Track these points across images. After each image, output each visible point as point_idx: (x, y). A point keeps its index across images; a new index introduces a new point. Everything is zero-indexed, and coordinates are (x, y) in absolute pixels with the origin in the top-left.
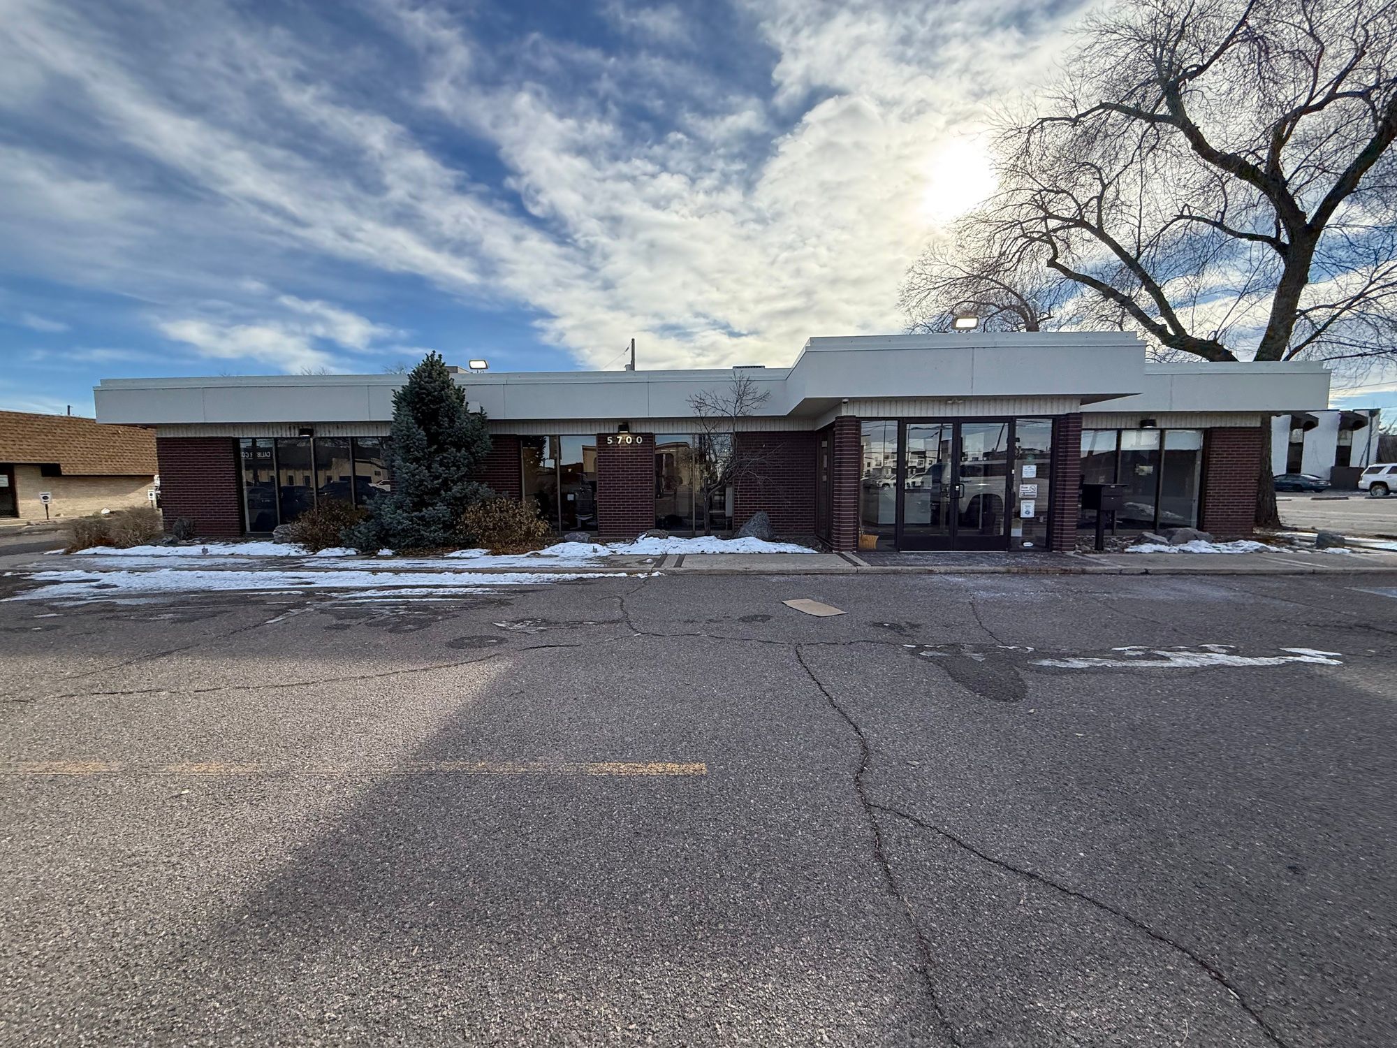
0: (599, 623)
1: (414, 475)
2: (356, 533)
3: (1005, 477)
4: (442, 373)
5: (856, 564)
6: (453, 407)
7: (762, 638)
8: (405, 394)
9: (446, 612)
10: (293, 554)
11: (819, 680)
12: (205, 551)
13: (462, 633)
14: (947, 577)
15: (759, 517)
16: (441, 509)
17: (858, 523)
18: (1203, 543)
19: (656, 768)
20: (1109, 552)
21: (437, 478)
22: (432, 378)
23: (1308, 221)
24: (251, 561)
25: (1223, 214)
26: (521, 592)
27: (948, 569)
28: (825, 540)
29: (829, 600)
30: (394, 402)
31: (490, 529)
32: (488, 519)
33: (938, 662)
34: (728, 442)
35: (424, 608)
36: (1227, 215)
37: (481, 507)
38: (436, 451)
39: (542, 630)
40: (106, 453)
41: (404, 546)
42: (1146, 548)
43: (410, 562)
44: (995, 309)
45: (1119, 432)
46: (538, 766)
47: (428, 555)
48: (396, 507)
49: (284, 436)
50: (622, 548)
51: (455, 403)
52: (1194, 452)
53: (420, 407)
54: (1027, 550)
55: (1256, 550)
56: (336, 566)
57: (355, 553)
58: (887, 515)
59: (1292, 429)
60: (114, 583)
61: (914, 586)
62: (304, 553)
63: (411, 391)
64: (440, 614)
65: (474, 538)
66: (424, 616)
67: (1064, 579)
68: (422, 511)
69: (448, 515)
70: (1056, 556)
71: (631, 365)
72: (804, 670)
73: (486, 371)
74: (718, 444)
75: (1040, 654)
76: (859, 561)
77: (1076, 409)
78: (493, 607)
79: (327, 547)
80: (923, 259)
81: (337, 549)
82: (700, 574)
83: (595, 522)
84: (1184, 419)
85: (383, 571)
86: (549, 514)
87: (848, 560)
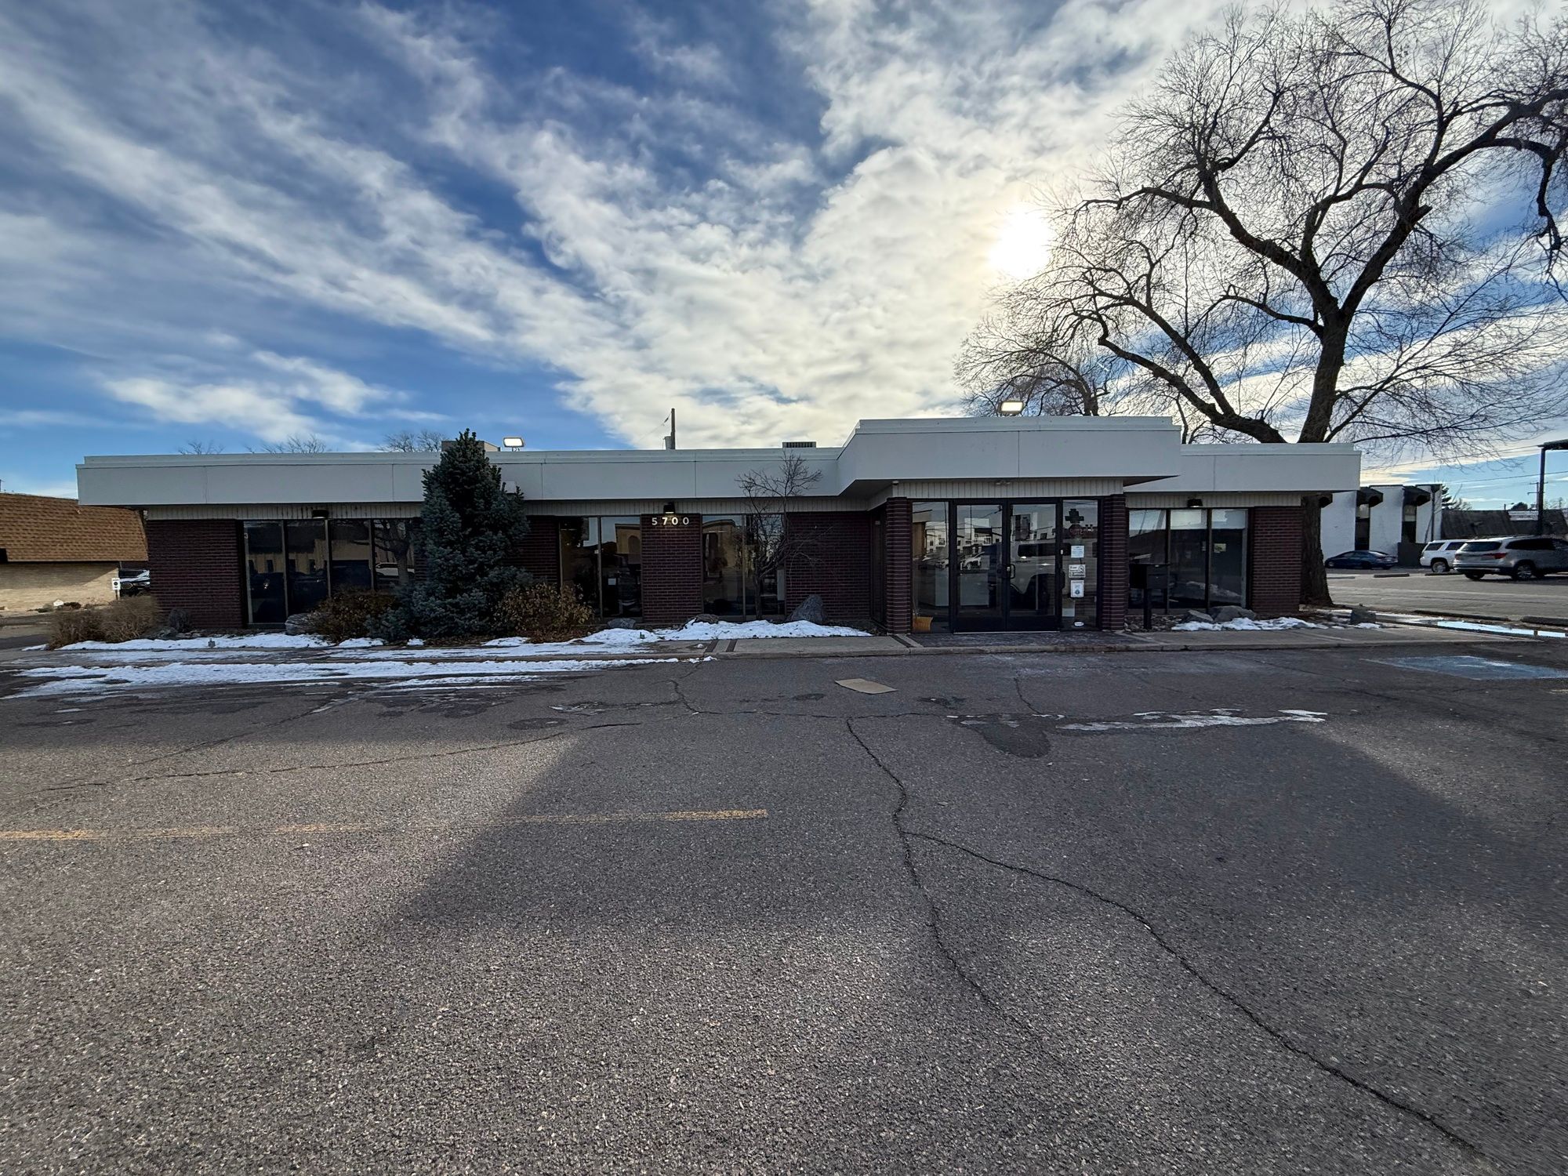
0: (656, 704)
1: (447, 560)
2: (384, 622)
3: (1054, 557)
4: (477, 452)
5: (908, 646)
6: (490, 488)
7: (815, 714)
8: (436, 473)
9: (499, 699)
10: (313, 645)
11: (866, 745)
12: (212, 644)
13: (519, 717)
14: (997, 657)
15: (812, 600)
16: (477, 595)
17: (911, 604)
18: (1246, 620)
19: (723, 814)
20: (1156, 630)
21: (472, 562)
22: (466, 457)
23: (1340, 305)
24: (267, 653)
25: (1265, 295)
26: (570, 678)
27: (999, 648)
28: (879, 621)
29: (880, 679)
30: (424, 482)
31: (530, 616)
32: (527, 605)
33: (975, 728)
34: (779, 522)
35: (474, 694)
36: (1269, 297)
37: (520, 592)
38: (472, 535)
39: (601, 712)
40: (60, 536)
41: (436, 636)
42: (1192, 626)
43: (445, 651)
44: (1054, 384)
45: (1168, 511)
46: (621, 816)
47: (463, 644)
48: (427, 594)
49: (295, 518)
50: (670, 634)
51: (491, 483)
52: (1240, 531)
53: (454, 488)
54: (1079, 629)
55: (1294, 627)
56: (367, 657)
57: (381, 644)
58: (942, 598)
59: (1358, 505)
60: (124, 678)
61: (964, 664)
62: (325, 644)
63: (444, 472)
64: (494, 700)
65: (513, 625)
66: (477, 702)
67: (1109, 656)
68: (456, 598)
69: (483, 601)
70: (1105, 634)
71: (671, 441)
72: (854, 738)
73: (522, 450)
74: (768, 524)
75: (1068, 720)
76: (912, 643)
77: (1119, 490)
78: (545, 692)
79: (351, 637)
80: (978, 332)
81: (361, 640)
82: (751, 657)
83: (640, 606)
84: (1228, 499)
85: (419, 660)
86: (591, 599)
87: (901, 642)
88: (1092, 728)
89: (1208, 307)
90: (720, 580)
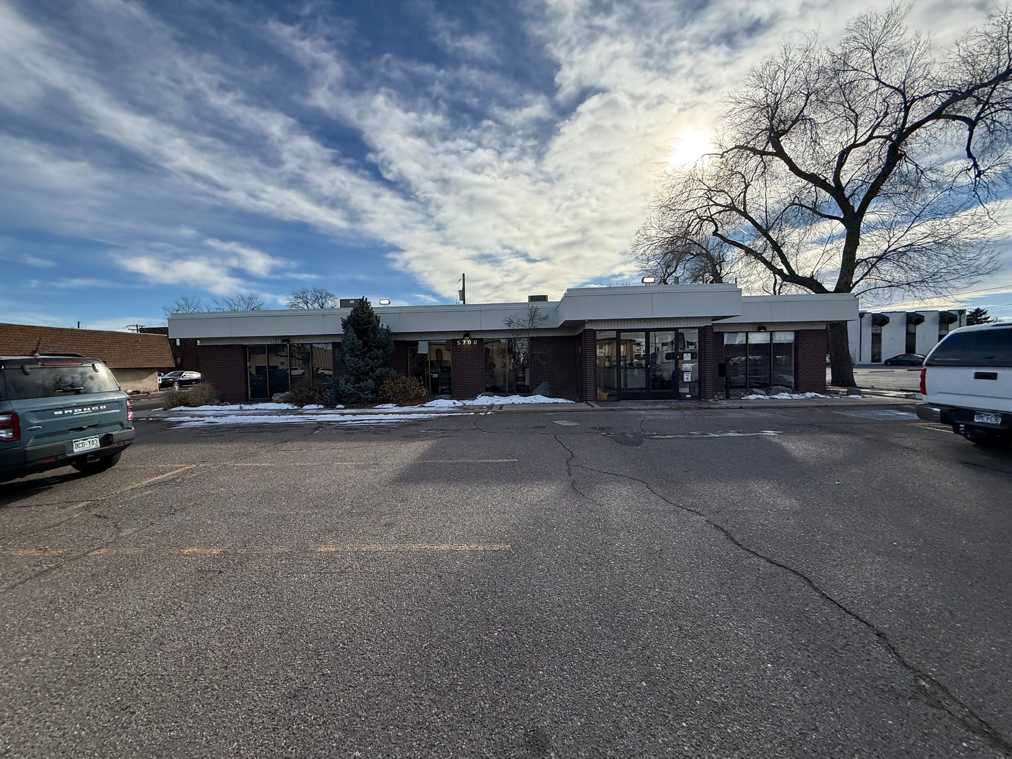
0: (467, 430)
1: (355, 364)
2: (325, 396)
3: (674, 360)
4: (368, 308)
5: (592, 407)
6: (375, 327)
7: (541, 432)
8: (349, 320)
10: (290, 408)
11: (561, 442)
12: (241, 407)
13: (406, 434)
14: (637, 411)
15: (544, 384)
16: (370, 382)
17: (596, 386)
18: (786, 394)
19: (500, 461)
20: (731, 399)
21: (367, 365)
22: (363, 311)
23: (856, 210)
25: (815, 203)
28: (579, 395)
29: (575, 420)
30: (342, 324)
31: (397, 393)
32: (396, 387)
33: (612, 438)
34: (526, 342)
36: (817, 205)
37: (391, 381)
38: (367, 351)
39: (442, 432)
40: (131, 354)
41: (351, 403)
42: (752, 397)
45: (747, 333)
46: (461, 461)
47: (364, 407)
48: (346, 382)
49: (273, 343)
50: (468, 403)
51: (376, 324)
52: (790, 344)
53: (358, 327)
54: (688, 399)
55: (811, 397)
56: (320, 412)
57: (324, 407)
60: (214, 422)
61: (619, 414)
62: (296, 407)
63: (352, 319)
64: (391, 429)
65: (387, 399)
66: (383, 430)
67: (699, 411)
68: (359, 384)
69: (374, 386)
70: (701, 401)
71: (462, 293)
72: (556, 440)
73: (389, 306)
74: (520, 343)
75: (656, 435)
76: (595, 405)
77: (710, 323)
79: (307, 404)
80: (645, 226)
81: (313, 405)
82: (512, 412)
83: (451, 390)
84: (783, 326)
85: (347, 414)
86: (426, 385)
87: (590, 405)
88: (666, 437)
89: (782, 210)
90: (492, 376)
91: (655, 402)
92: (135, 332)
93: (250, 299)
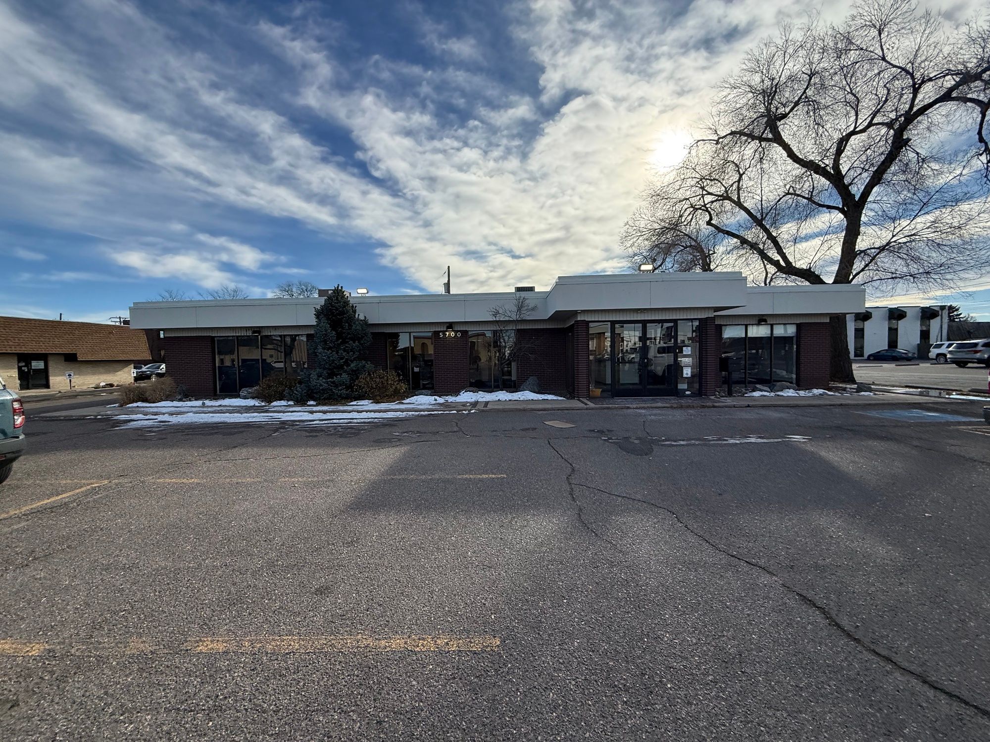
0: (447, 432)
1: (329, 357)
2: (295, 392)
3: (673, 354)
4: (343, 297)
5: (586, 404)
6: (351, 317)
7: (531, 437)
8: (322, 309)
9: (365, 430)
10: (257, 404)
11: (557, 450)
12: (204, 404)
13: (377, 438)
14: (637, 410)
15: (532, 380)
16: (345, 377)
17: (590, 382)
18: (792, 390)
19: (484, 476)
20: (734, 396)
21: (342, 359)
22: (338, 300)
23: (857, 199)
24: (235, 408)
25: (812, 192)
28: (571, 392)
29: (568, 421)
30: (315, 314)
31: (374, 389)
32: (372, 382)
33: (616, 443)
34: (513, 335)
35: (351, 428)
36: (814, 194)
37: (368, 375)
38: (342, 343)
39: (419, 435)
40: (105, 346)
41: (323, 399)
42: (757, 394)
43: (329, 407)
44: (682, 248)
45: (746, 326)
46: (437, 476)
47: (338, 404)
48: (318, 376)
49: (243, 335)
50: (451, 399)
51: (351, 314)
52: (791, 338)
53: (332, 318)
54: (688, 396)
55: (820, 394)
56: (288, 410)
57: (293, 404)
58: (607, 378)
59: (890, 319)
60: (167, 420)
61: (617, 414)
62: (263, 404)
63: (326, 309)
64: (361, 431)
65: (364, 394)
66: (353, 431)
67: (702, 410)
68: (333, 378)
69: (348, 380)
70: (704, 398)
71: (447, 286)
72: (550, 447)
73: (367, 295)
74: (506, 336)
75: (666, 440)
76: (589, 403)
77: (711, 314)
78: (388, 427)
79: (276, 400)
80: (634, 217)
81: (282, 401)
82: (498, 410)
83: (433, 384)
84: (784, 318)
85: (316, 412)
86: (406, 379)
87: (583, 402)
88: (678, 443)
89: (777, 200)
90: (477, 369)
91: (653, 400)
92: (118, 324)
93: (235, 291)
